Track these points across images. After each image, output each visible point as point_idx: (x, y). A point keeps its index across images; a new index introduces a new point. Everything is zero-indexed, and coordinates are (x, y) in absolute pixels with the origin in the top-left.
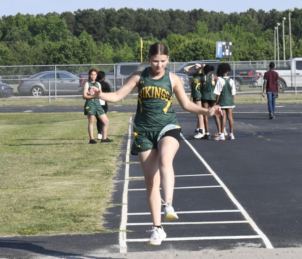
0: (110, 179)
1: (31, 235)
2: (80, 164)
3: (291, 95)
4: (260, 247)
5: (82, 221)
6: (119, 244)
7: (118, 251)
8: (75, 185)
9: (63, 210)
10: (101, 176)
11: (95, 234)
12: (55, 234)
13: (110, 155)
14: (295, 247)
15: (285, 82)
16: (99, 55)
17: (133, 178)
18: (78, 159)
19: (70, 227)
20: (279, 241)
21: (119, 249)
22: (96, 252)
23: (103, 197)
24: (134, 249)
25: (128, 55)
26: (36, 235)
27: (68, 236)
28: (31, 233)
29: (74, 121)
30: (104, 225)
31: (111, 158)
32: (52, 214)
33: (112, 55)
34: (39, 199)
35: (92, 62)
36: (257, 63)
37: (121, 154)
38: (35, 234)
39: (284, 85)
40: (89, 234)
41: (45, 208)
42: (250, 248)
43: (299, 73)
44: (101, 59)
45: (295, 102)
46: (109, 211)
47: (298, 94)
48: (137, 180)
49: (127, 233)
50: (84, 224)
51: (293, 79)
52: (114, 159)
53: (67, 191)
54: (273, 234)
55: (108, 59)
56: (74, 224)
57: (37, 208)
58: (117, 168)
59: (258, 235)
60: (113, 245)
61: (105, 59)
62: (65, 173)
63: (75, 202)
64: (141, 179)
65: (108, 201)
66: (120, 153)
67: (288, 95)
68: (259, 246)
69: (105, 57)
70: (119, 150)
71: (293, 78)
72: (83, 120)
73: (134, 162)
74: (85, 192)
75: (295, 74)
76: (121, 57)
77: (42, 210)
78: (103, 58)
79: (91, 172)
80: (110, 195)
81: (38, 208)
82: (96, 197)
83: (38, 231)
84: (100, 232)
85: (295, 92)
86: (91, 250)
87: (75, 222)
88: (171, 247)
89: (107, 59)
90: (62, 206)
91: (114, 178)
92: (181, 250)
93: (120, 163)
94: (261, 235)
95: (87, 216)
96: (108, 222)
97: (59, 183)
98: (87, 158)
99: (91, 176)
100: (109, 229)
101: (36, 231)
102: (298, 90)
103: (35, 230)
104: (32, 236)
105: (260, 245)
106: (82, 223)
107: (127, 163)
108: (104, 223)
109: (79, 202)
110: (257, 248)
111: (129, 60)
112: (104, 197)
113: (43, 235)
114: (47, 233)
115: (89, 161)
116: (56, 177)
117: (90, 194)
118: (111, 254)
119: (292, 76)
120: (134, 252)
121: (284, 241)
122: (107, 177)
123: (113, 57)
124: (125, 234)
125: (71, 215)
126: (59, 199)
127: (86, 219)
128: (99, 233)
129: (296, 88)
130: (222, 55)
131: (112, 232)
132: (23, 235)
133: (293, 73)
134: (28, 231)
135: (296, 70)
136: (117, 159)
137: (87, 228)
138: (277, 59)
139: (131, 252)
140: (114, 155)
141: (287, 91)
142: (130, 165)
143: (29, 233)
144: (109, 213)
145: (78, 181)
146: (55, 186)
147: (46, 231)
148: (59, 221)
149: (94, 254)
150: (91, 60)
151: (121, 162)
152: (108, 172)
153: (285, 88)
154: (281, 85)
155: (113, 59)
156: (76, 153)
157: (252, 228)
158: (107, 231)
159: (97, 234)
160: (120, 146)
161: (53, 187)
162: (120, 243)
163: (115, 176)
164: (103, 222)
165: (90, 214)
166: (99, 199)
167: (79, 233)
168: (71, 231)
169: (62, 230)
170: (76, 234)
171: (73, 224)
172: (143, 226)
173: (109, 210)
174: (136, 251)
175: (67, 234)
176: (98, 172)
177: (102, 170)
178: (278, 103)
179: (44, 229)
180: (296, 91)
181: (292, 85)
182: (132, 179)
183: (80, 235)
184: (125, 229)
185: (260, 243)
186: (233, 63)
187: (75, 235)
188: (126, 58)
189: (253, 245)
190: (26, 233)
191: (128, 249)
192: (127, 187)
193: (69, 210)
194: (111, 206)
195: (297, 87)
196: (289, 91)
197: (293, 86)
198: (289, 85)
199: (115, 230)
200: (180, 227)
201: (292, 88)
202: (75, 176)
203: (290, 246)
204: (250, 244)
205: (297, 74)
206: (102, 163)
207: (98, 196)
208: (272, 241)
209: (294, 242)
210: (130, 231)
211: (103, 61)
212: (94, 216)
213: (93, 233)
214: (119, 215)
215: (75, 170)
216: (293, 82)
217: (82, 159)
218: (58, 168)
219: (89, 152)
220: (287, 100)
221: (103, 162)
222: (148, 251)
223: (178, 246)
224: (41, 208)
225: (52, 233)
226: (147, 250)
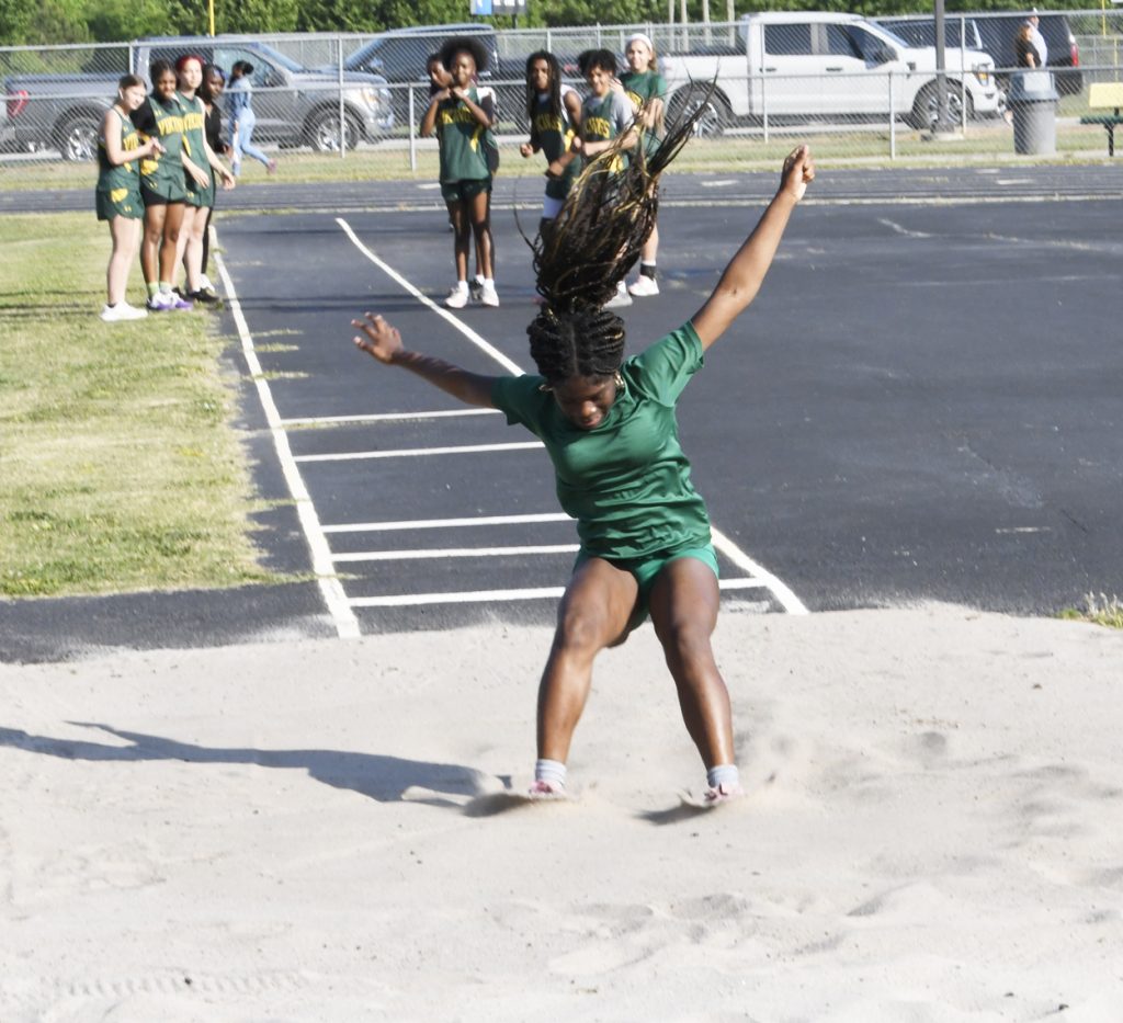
0: (223, 427)
1: (42, 596)
2: (102, 383)
3: (749, 142)
4: (768, 612)
5: (187, 550)
6: (329, 612)
7: (331, 632)
8: (117, 446)
9: (110, 521)
10: (191, 418)
11: (243, 587)
12: (116, 592)
13: (193, 354)
14: (876, 607)
15: (728, 100)
16: (39, 10)
17: (299, 425)
18: (90, 367)
19: (155, 567)
20: (822, 592)
21: (335, 628)
22: (266, 635)
23: (226, 480)
24: (380, 626)
25: (144, 9)
26: (59, 596)
27: (160, 597)
28: (40, 590)
29: (15, 244)
30: (260, 561)
31: (196, 361)
32: (81, 534)
33: (85, 9)
34: (20, 490)
35: (15, 34)
36: (622, 34)
37: (225, 349)
38: (52, 592)
39: (722, 107)
40: (225, 587)
41: (50, 518)
42: (739, 614)
43: (774, 66)
44: (46, 22)
45: (769, 168)
46: (260, 522)
47: (774, 140)
48: (311, 427)
49: (344, 582)
50: (197, 559)
51: (753, 88)
52: (210, 365)
53: (101, 465)
54: (801, 574)
55: (72, 25)
56: (166, 559)
57: (24, 517)
58: (232, 394)
59: (754, 577)
60: (311, 615)
61: (62, 23)
62: (66, 413)
63: (140, 497)
64: (324, 426)
65: (246, 491)
66: (222, 345)
67: (739, 143)
68: (765, 609)
69: (60, 18)
70: (214, 335)
71: (756, 84)
72: (47, 240)
73: (282, 374)
74: (158, 467)
75: (761, 70)
76: (118, 16)
77: (46, 524)
78: (56, 23)
79: (153, 408)
80: (245, 477)
81: (28, 518)
82: (202, 482)
83: (60, 582)
84: (257, 582)
85: (762, 135)
86: (248, 632)
87: (166, 555)
88: (494, 617)
89: (67, 24)
90: (103, 511)
91: (235, 425)
92: (526, 625)
93: (234, 377)
94: (761, 576)
95: (198, 537)
96: (270, 552)
97: (61, 442)
98: (115, 364)
99: (155, 419)
100: (284, 572)
101: (56, 583)
102: (772, 125)
103: (52, 581)
104: (46, 597)
105: (766, 605)
106: (189, 556)
107: (259, 377)
108: (258, 555)
109: (155, 498)
110: (761, 616)
111: (148, 26)
112: (229, 480)
113: (79, 595)
114: (92, 589)
115: (127, 372)
116: (39, 426)
117: (179, 474)
118: (313, 640)
119: (749, 80)
120: (381, 633)
121: (837, 593)
122: (208, 421)
123: (91, 17)
124: (339, 587)
125: (145, 535)
126: (85, 490)
127: (198, 546)
128: (256, 586)
129: (766, 120)
130: (493, 6)
131: (293, 579)
132: (17, 596)
133: (756, 66)
134: (32, 581)
135: (767, 56)
136: (218, 366)
137: (212, 570)
138: (678, 18)
139: (373, 633)
140: (205, 353)
141: (734, 131)
142: (272, 384)
143: (36, 591)
144: (262, 528)
145: (122, 435)
146: (55, 453)
147: (85, 581)
148: (116, 552)
149: (262, 641)
150: (13, 26)
151: (236, 373)
152: (207, 406)
153: (726, 120)
154: (714, 111)
155: (92, 25)
156: (73, 348)
157: (729, 558)
158: (278, 579)
159: (249, 586)
160: (213, 322)
161: (47, 456)
162: (331, 608)
163: (234, 417)
164: (255, 554)
165: (203, 531)
166: (213, 486)
167: (192, 586)
168: (164, 579)
169: (133, 578)
170: (184, 589)
171: (165, 561)
172: (386, 562)
173: (259, 517)
174: (389, 632)
175: (155, 591)
176: (176, 406)
177: (187, 401)
178: (711, 173)
179: (79, 577)
180: (767, 130)
181: (751, 107)
182: (294, 425)
183: (198, 592)
184: (332, 571)
185: (764, 600)
186: (546, 34)
187: (180, 593)
188: (137, 19)
189: (746, 605)
190: (24, 590)
191: (360, 625)
192: (288, 451)
193: (133, 520)
194: (261, 505)
195: (769, 116)
196: (741, 131)
197: (757, 111)
198: (740, 107)
199: (303, 574)
200: (503, 562)
201: (753, 120)
202: (104, 422)
203: (861, 607)
204: (733, 602)
205: (769, 70)
206: (177, 378)
207: (207, 480)
208: (798, 592)
209: (870, 595)
210: (352, 577)
211: (54, 31)
212: (220, 536)
213: (236, 584)
214: (297, 534)
215: (95, 401)
216: (757, 98)
217: (101, 368)
218: (33, 395)
219: (116, 346)
220: (739, 159)
221: (179, 375)
222: (426, 630)
223: (514, 613)
224: (39, 517)
225: (107, 588)
226: (421, 627)
